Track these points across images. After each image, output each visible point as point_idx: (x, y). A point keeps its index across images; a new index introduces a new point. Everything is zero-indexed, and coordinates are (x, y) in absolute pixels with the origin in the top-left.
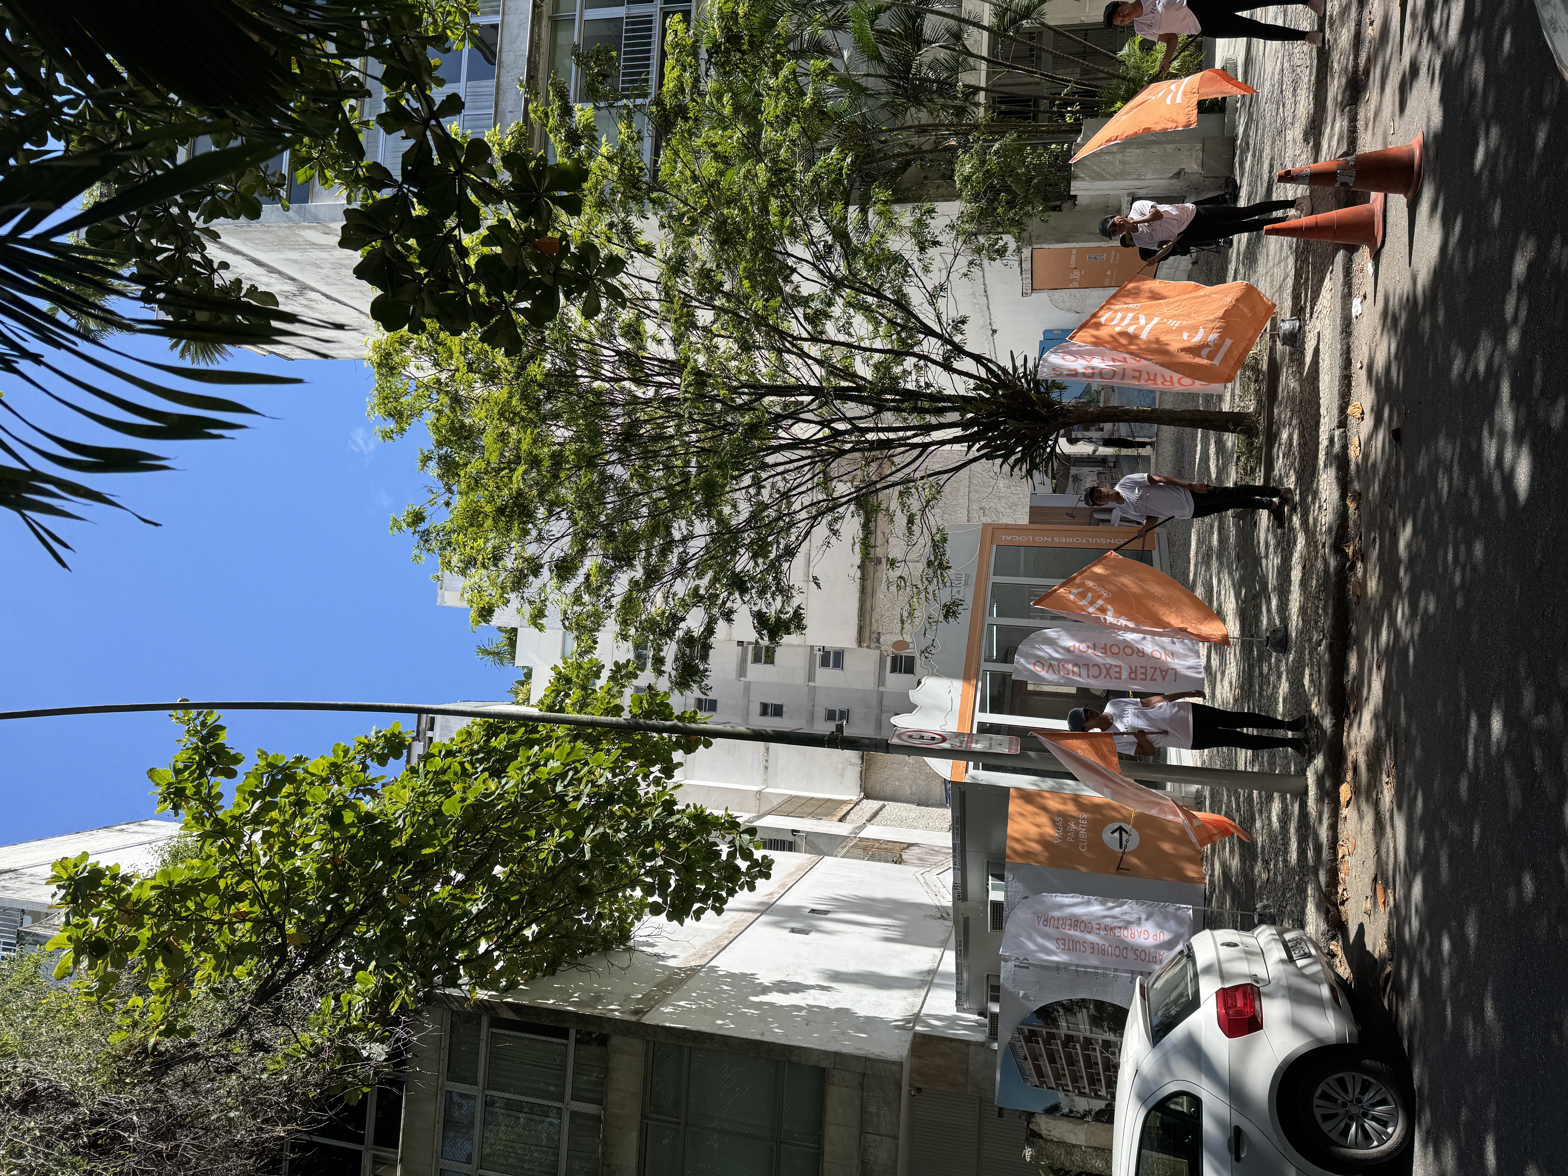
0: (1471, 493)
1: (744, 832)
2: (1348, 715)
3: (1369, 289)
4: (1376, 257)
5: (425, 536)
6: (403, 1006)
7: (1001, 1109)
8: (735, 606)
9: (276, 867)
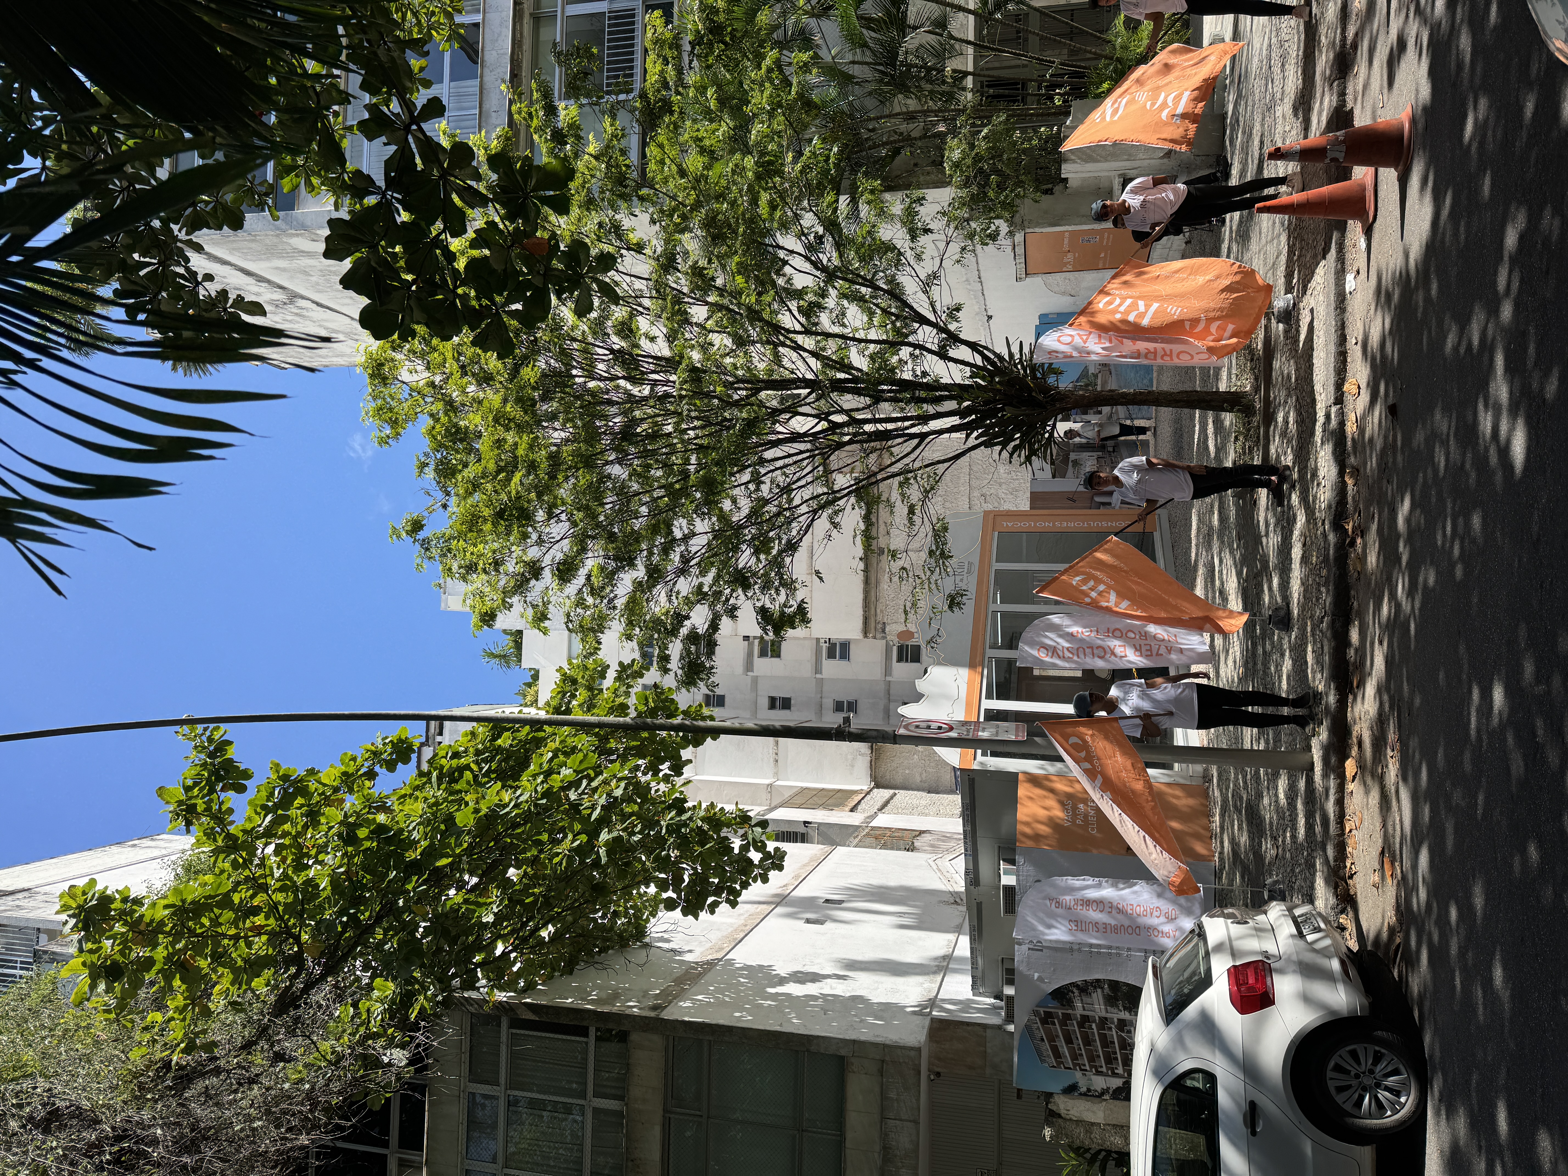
0: (1468, 466)
1: (756, 825)
2: (1351, 690)
3: (1362, 263)
4: (1368, 232)
5: (426, 545)
6: (422, 1009)
7: (1019, 1091)
8: (739, 603)
9: (290, 879)
